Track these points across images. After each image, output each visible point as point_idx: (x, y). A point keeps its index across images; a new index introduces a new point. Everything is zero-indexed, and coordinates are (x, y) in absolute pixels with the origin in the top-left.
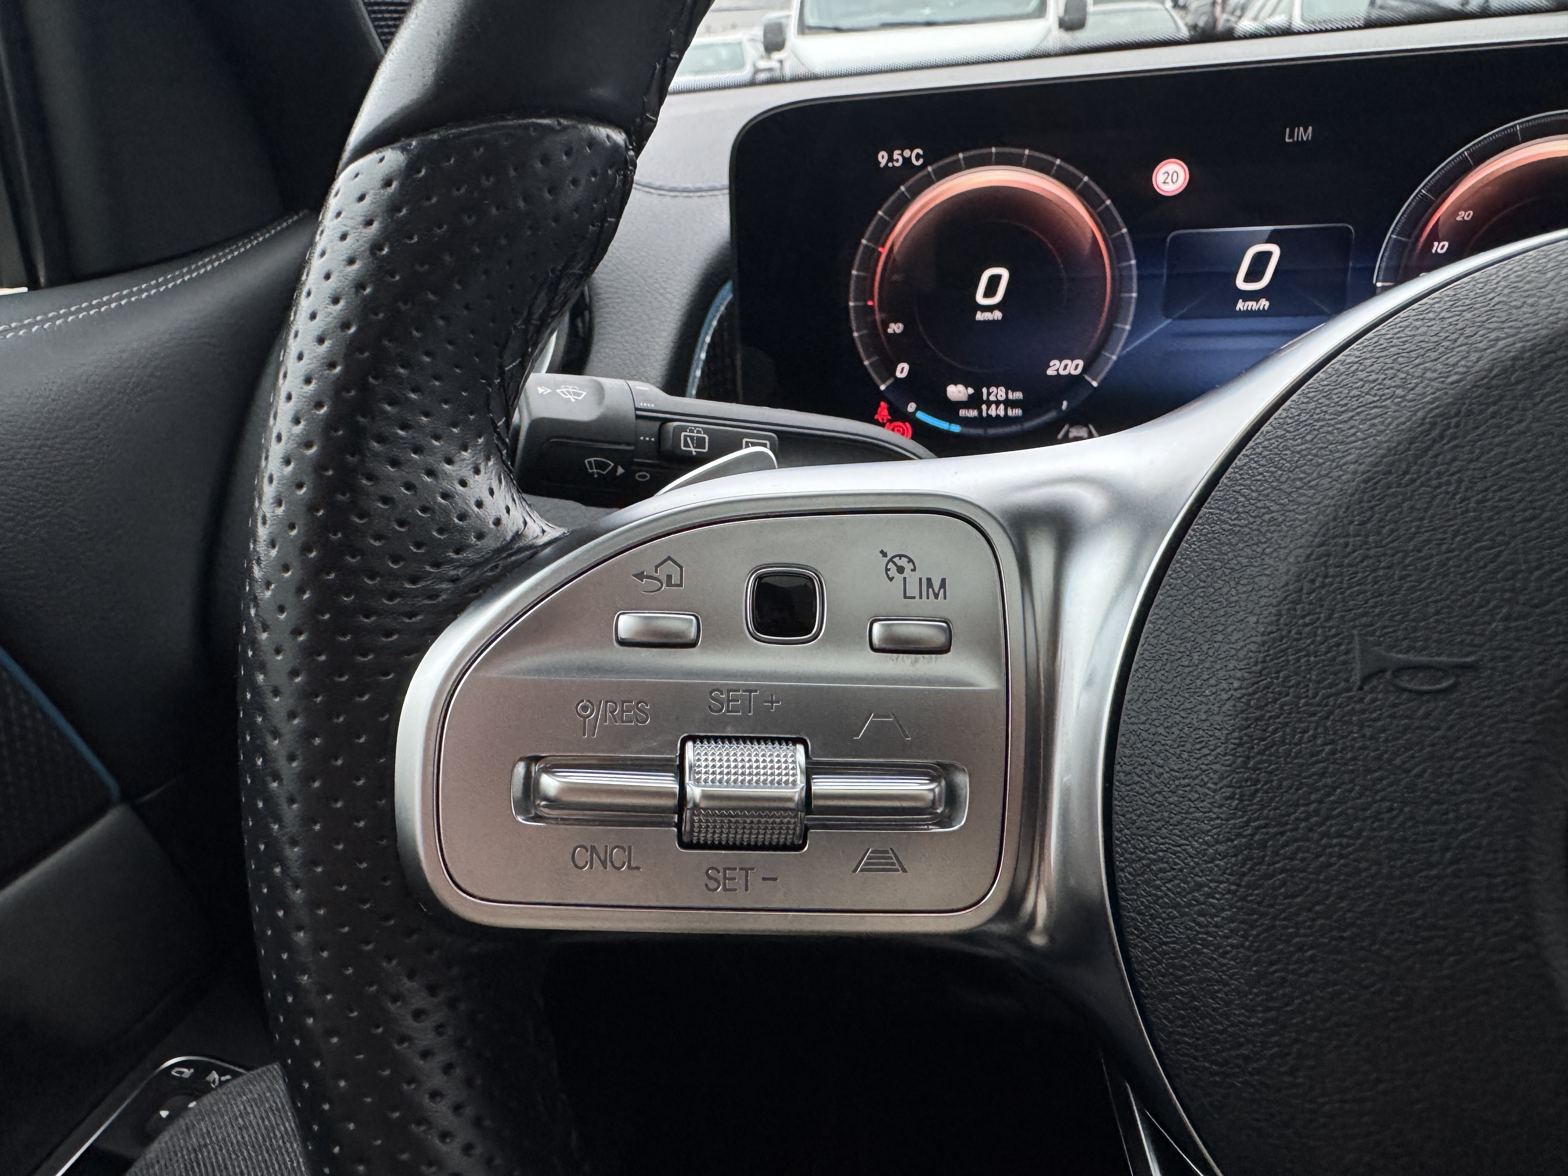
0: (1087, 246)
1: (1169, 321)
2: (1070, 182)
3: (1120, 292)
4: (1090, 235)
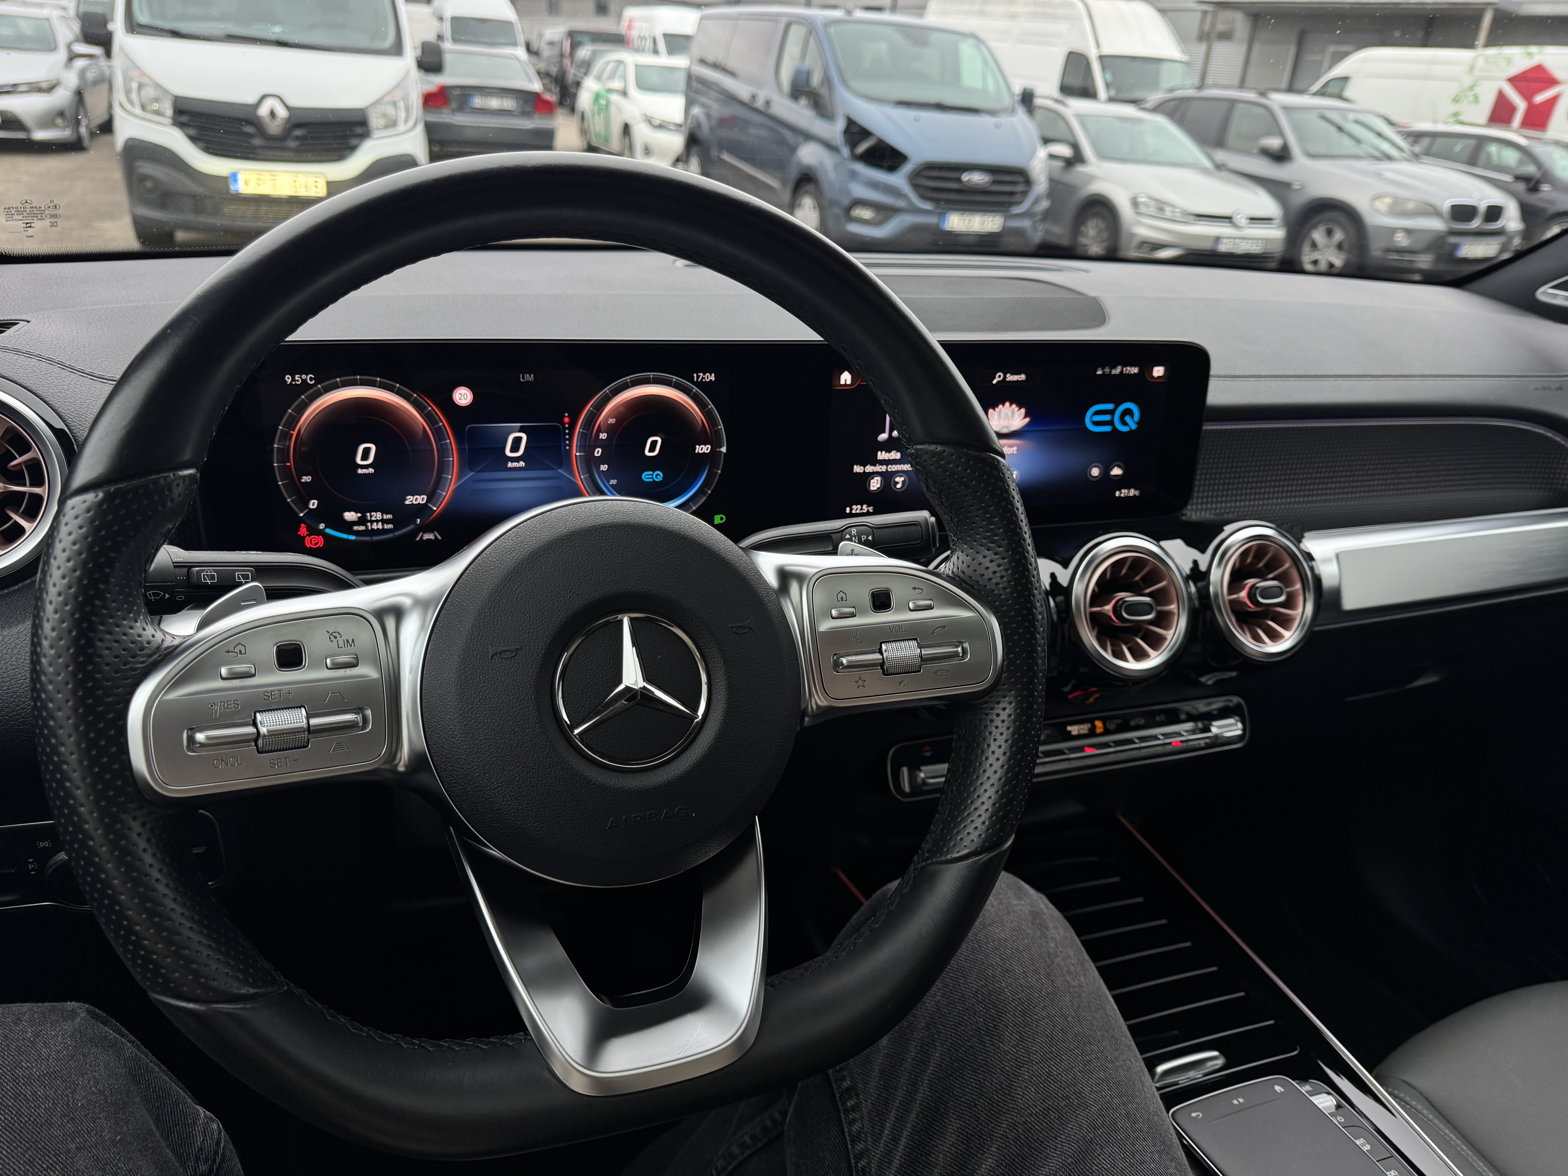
0: (421, 432)
1: (473, 473)
2: (406, 397)
3: (443, 457)
4: (421, 426)
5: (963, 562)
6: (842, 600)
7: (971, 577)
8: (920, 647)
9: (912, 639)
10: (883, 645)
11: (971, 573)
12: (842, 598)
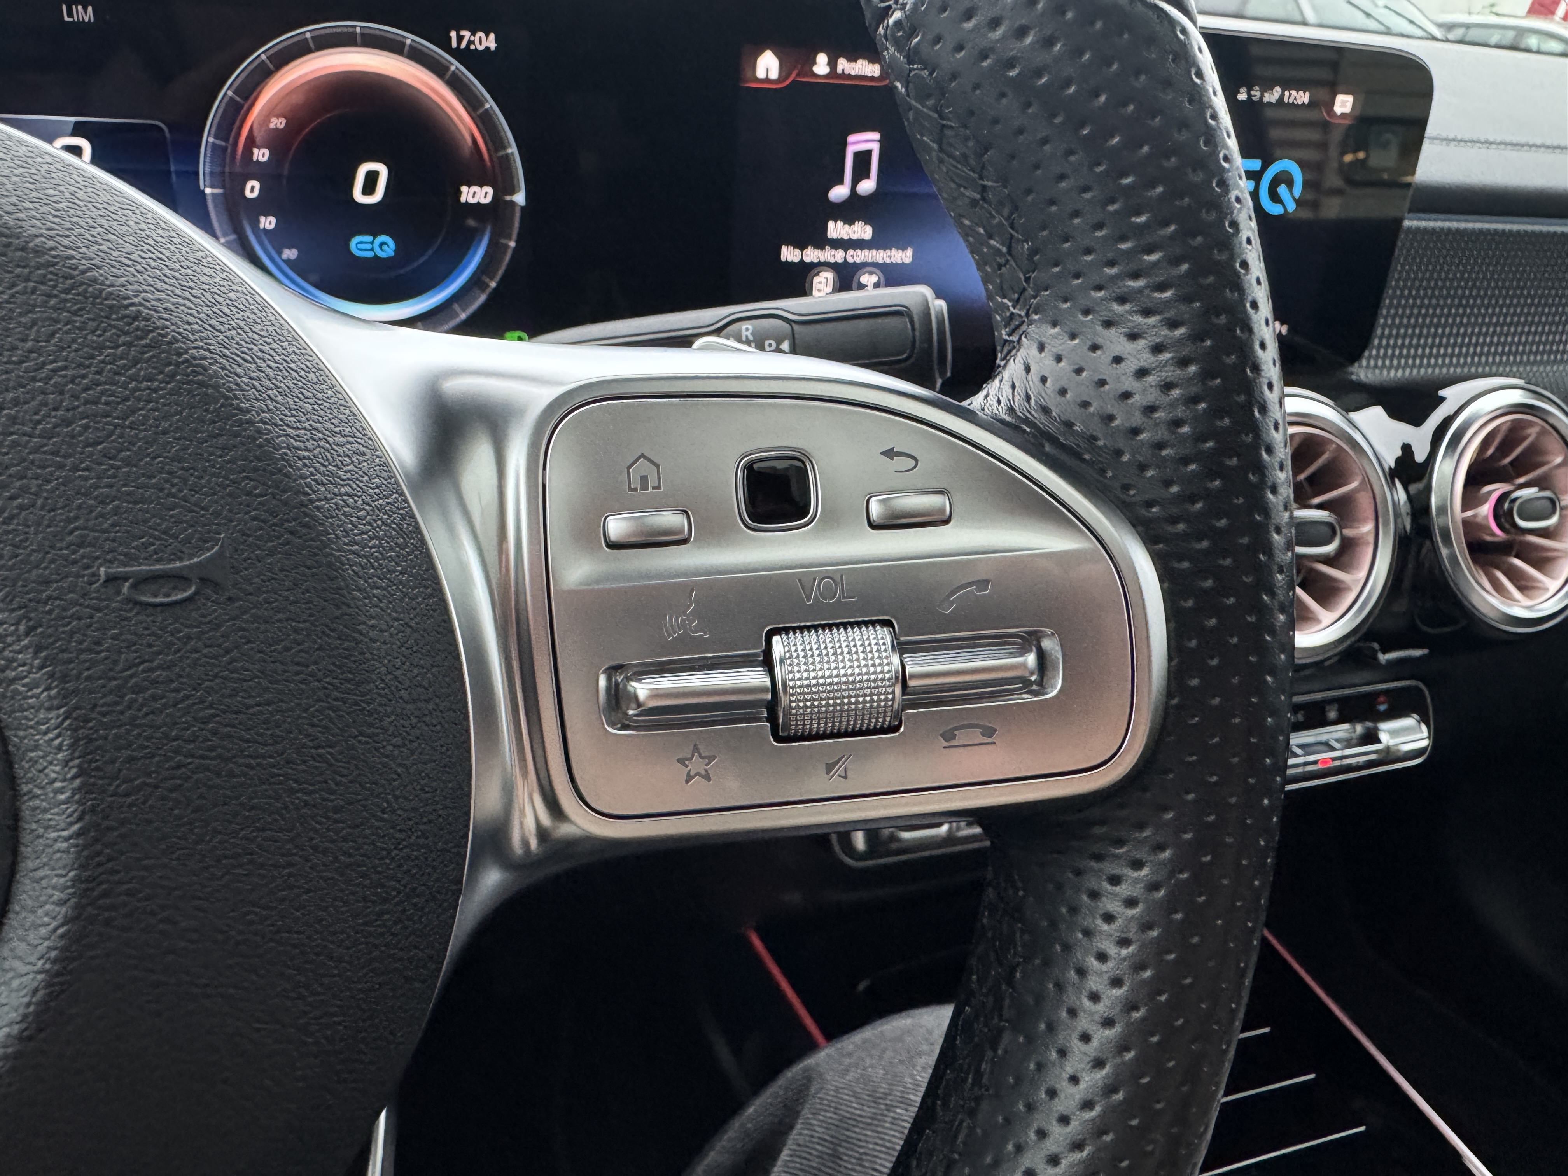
5: (1044, 380)
6: (645, 487)
7: (1069, 425)
8: (902, 648)
9: (873, 623)
10: (776, 639)
11: (1072, 413)
12: (644, 479)
